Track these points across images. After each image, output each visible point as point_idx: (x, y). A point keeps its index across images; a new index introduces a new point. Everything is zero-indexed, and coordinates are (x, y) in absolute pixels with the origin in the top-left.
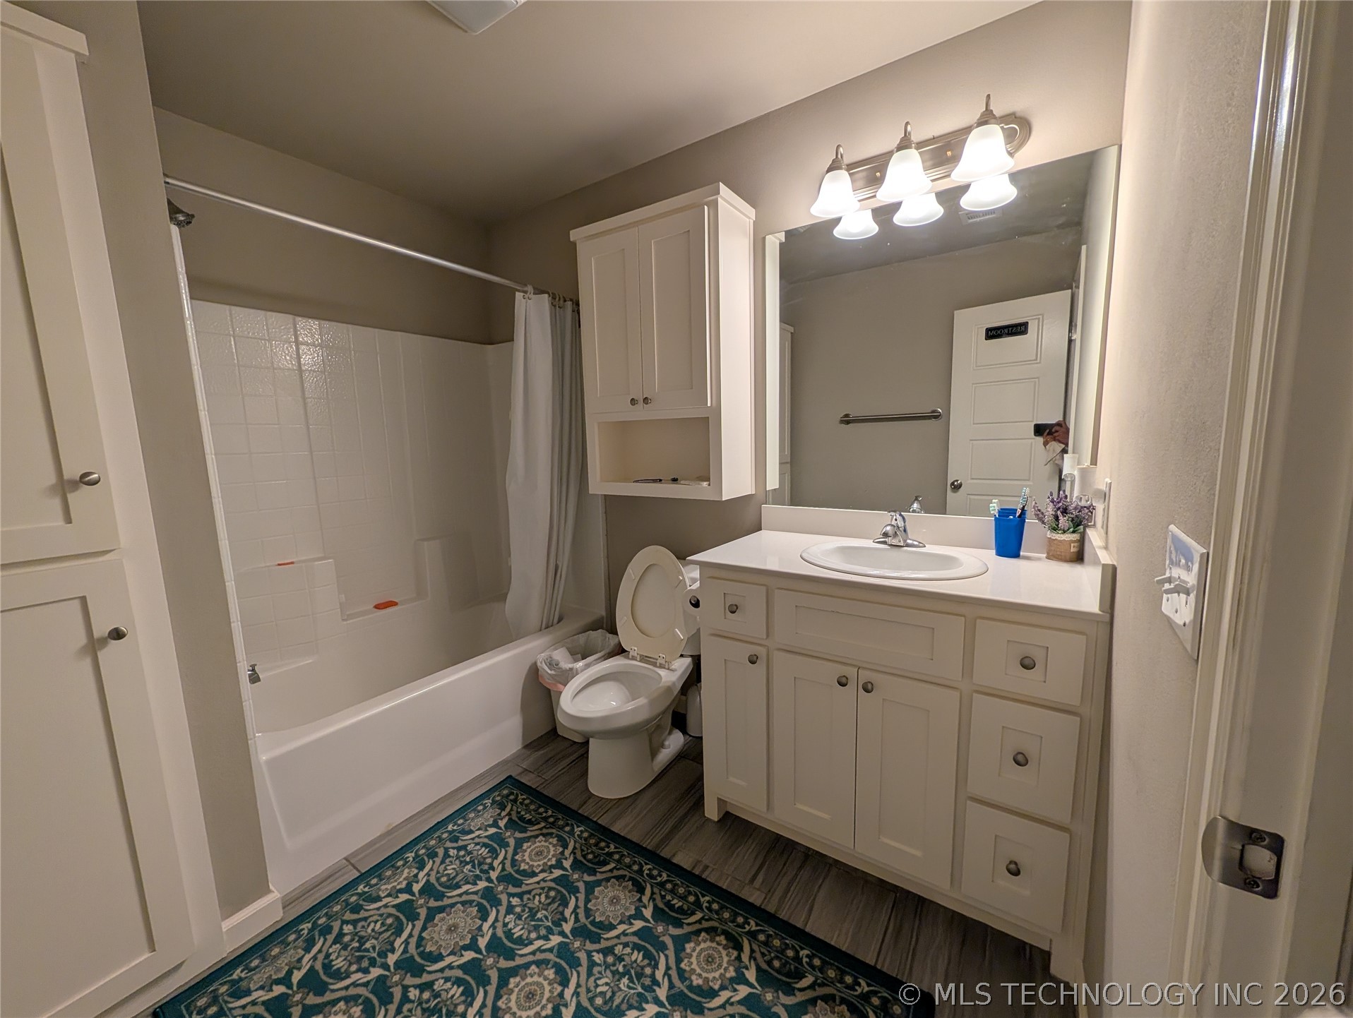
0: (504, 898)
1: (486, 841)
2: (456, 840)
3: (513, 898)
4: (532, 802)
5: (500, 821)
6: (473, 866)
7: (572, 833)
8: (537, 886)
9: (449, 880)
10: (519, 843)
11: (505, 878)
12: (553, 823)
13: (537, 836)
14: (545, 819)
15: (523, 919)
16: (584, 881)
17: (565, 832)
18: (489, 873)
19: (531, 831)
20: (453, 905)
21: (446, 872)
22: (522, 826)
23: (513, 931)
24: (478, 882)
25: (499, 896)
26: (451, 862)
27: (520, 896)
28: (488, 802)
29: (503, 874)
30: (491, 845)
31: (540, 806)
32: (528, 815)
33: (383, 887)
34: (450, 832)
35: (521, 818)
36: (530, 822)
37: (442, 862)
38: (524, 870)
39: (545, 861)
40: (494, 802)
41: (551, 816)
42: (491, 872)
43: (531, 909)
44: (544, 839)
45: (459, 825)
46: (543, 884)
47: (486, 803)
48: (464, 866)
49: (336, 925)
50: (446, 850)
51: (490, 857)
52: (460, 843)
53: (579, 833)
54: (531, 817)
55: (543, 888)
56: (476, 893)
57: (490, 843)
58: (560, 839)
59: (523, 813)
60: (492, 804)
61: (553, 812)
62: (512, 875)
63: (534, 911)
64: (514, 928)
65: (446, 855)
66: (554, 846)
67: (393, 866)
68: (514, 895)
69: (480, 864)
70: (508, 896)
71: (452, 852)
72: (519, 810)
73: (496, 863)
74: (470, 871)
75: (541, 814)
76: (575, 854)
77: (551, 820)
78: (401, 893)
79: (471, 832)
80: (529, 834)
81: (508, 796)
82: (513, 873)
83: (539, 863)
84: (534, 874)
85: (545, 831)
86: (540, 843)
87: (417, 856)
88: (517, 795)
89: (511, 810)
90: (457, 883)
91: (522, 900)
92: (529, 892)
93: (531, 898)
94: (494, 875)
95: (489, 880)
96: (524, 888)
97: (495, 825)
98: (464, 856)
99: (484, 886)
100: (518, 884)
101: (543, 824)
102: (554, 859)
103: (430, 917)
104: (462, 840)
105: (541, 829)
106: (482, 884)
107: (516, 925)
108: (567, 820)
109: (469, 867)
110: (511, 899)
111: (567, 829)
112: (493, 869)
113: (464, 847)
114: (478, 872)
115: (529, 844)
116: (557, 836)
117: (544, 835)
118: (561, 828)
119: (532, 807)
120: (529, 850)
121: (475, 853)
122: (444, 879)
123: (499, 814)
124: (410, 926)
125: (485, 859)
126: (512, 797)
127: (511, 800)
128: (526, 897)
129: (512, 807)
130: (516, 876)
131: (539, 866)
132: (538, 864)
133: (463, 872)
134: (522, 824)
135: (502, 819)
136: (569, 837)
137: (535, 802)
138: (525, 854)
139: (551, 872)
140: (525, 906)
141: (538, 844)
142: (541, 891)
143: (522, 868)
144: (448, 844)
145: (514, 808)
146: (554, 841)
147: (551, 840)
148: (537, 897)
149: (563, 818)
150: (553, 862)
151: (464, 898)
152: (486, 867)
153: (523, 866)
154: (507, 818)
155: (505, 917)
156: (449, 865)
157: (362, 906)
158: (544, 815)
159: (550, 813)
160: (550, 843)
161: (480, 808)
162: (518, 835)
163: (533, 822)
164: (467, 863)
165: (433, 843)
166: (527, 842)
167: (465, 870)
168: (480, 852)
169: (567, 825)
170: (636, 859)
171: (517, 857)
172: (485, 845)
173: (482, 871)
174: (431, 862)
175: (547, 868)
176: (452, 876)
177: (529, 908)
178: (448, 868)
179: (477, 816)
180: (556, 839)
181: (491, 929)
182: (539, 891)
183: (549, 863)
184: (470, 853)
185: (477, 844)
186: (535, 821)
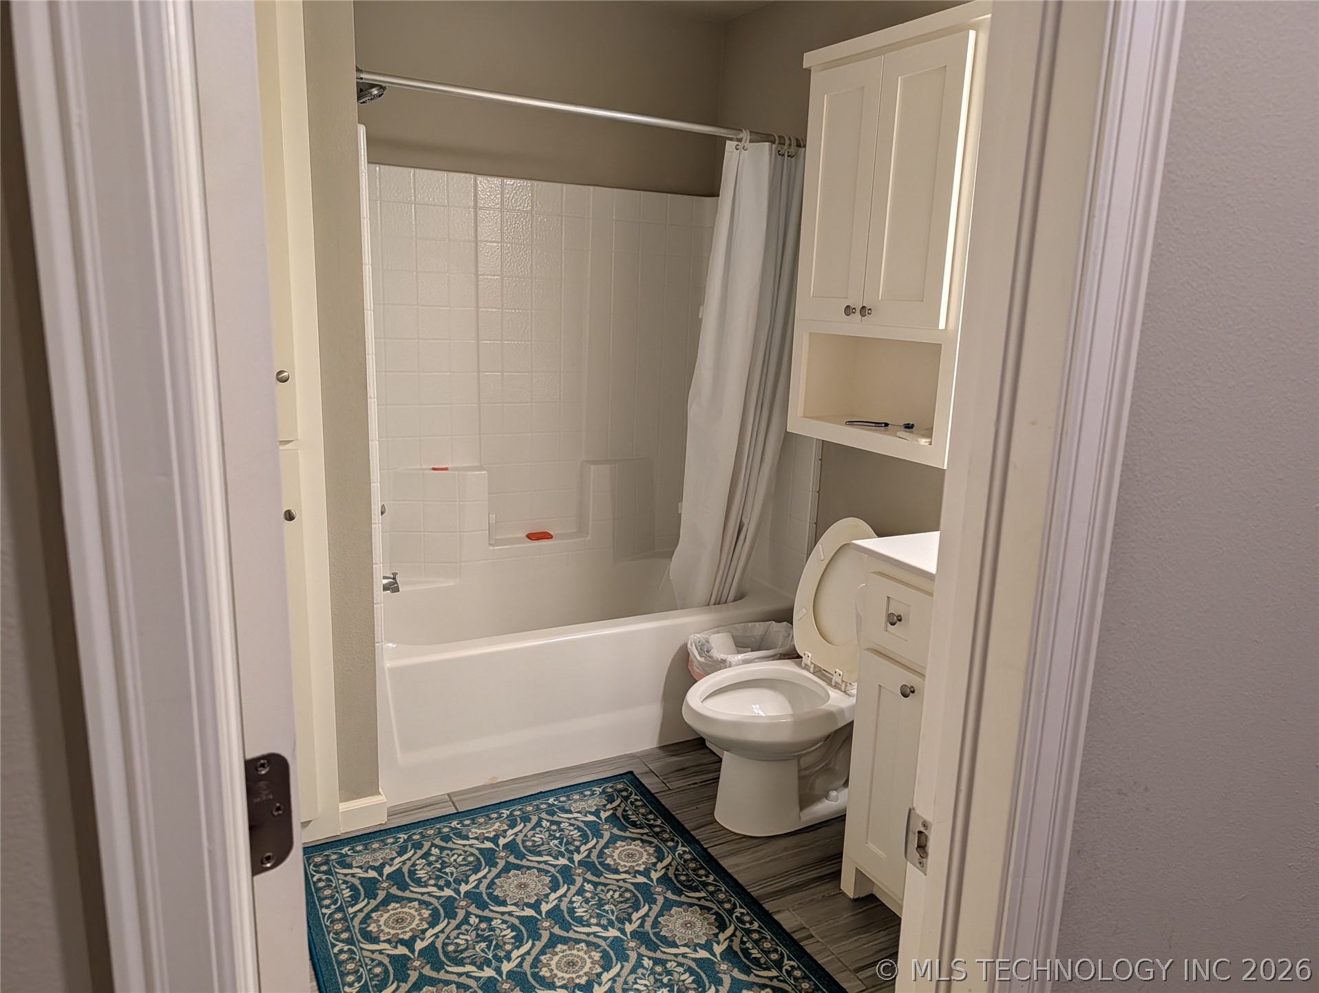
0: (579, 881)
1: (582, 825)
2: (552, 813)
3: (588, 884)
4: (644, 806)
5: (602, 812)
6: (561, 843)
7: (673, 850)
8: (615, 882)
9: (533, 846)
10: (613, 840)
11: (586, 864)
12: (657, 834)
13: (634, 839)
14: (651, 827)
15: (590, 904)
16: (665, 897)
17: (666, 846)
18: (573, 854)
19: (631, 832)
20: (529, 868)
21: (533, 838)
22: (624, 825)
23: (575, 910)
24: (560, 858)
25: (574, 877)
26: (541, 832)
27: (596, 885)
28: (598, 790)
29: (586, 860)
30: (585, 831)
31: (651, 812)
32: (634, 816)
33: (473, 830)
34: (550, 805)
35: (626, 818)
36: (634, 824)
37: (533, 829)
38: (608, 865)
39: (634, 864)
40: (604, 792)
41: (659, 826)
42: (576, 854)
43: (600, 900)
44: (641, 844)
45: (560, 802)
46: (621, 884)
47: (595, 791)
48: (552, 840)
49: (427, 845)
50: (540, 819)
51: (580, 841)
52: (555, 818)
53: (682, 853)
54: (637, 819)
55: (620, 887)
56: (555, 866)
57: (585, 828)
58: (658, 850)
59: (629, 812)
60: (601, 793)
61: (662, 823)
62: (595, 864)
63: (603, 902)
64: (579, 908)
65: (539, 824)
66: (649, 854)
67: (487, 816)
68: (589, 882)
69: (568, 843)
70: (584, 880)
71: (544, 823)
72: (627, 808)
73: (583, 848)
74: (556, 846)
75: (649, 820)
76: (668, 869)
77: (657, 829)
78: (487, 841)
79: (570, 812)
80: (627, 834)
81: (620, 791)
82: (597, 863)
83: (626, 864)
84: (617, 872)
85: (645, 837)
86: (636, 847)
87: (511, 814)
88: (631, 793)
89: (619, 806)
90: (540, 851)
91: (595, 889)
92: (605, 885)
93: (606, 890)
94: (577, 858)
95: (571, 860)
96: (602, 880)
97: (596, 813)
98: (555, 831)
99: (563, 863)
100: (598, 874)
101: (646, 831)
102: (643, 866)
103: (506, 870)
104: (558, 816)
105: (642, 834)
106: (563, 861)
107: (582, 906)
108: (674, 836)
109: (556, 842)
110: (585, 884)
111: (670, 844)
112: (579, 853)
113: (558, 823)
114: (563, 850)
115: (624, 843)
116: (656, 846)
117: (643, 841)
118: (665, 841)
119: (642, 810)
120: (621, 849)
121: (567, 832)
122: (529, 844)
123: (605, 806)
124: (487, 870)
125: (574, 840)
126: (624, 794)
127: (622, 796)
128: (600, 887)
129: (620, 803)
130: (599, 867)
131: (625, 866)
132: (624, 864)
133: (549, 844)
134: (624, 822)
135: (605, 811)
136: (668, 853)
137: (648, 807)
138: (616, 851)
139: (635, 877)
140: (597, 894)
141: (632, 847)
142: (618, 889)
143: (607, 862)
144: (544, 815)
145: (623, 805)
146: (651, 850)
147: (648, 848)
148: (611, 892)
149: (671, 832)
150: (642, 868)
151: (542, 866)
152: (572, 848)
153: (609, 861)
154: (611, 812)
155: (574, 896)
156: (537, 833)
157: (451, 837)
158: (652, 822)
159: (659, 822)
160: (646, 851)
161: (588, 793)
162: (615, 831)
163: (637, 825)
164: (556, 838)
165: (529, 808)
166: (622, 841)
167: (551, 843)
168: (572, 833)
169: (672, 840)
170: (732, 899)
171: (606, 851)
172: (579, 829)
173: (567, 850)
174: (522, 825)
175: (631, 871)
176: (537, 844)
177: (599, 897)
178: (537, 835)
179: (581, 800)
180: (654, 849)
181: (557, 901)
182: (614, 888)
183: (637, 868)
184: (562, 830)
185: (571, 825)
186: (640, 824)
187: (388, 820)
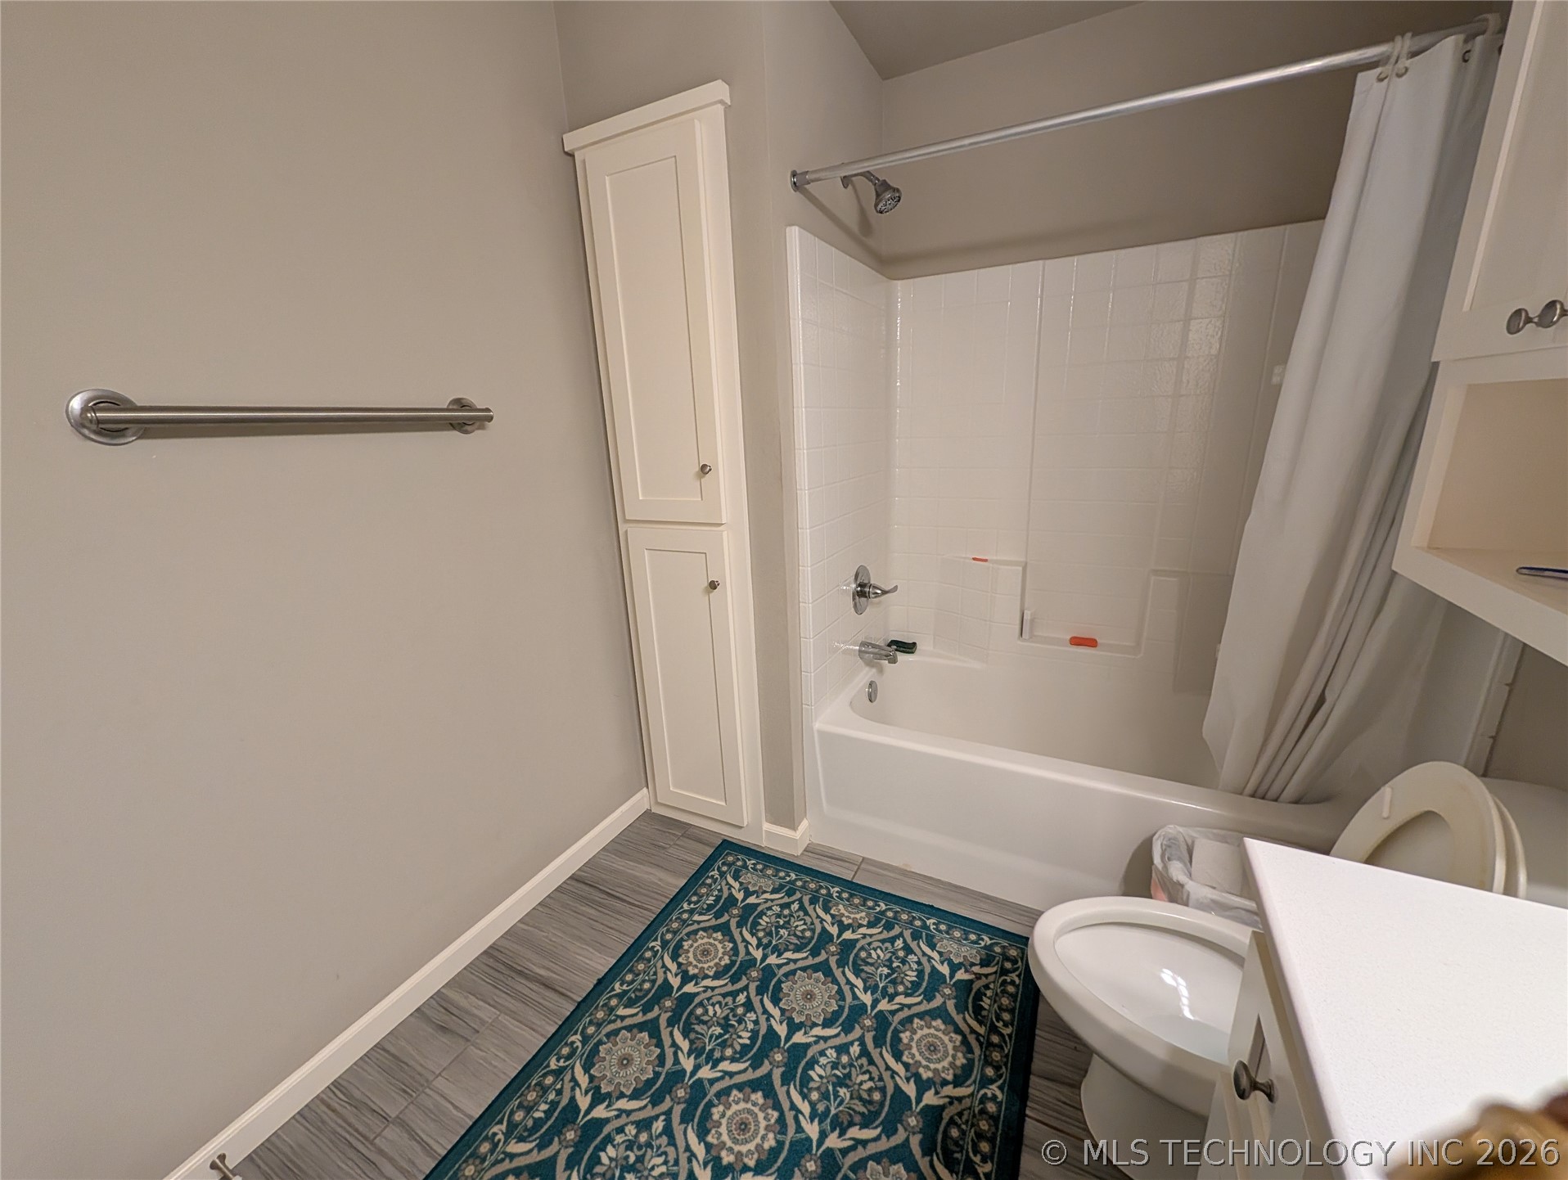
0: (857, 1032)
1: (928, 970)
2: (916, 936)
3: (859, 1045)
4: (1013, 996)
5: (963, 970)
6: (887, 976)
7: (985, 1082)
8: (882, 1067)
9: (863, 960)
10: (940, 1013)
11: (882, 1020)
12: (990, 1044)
13: (958, 1031)
14: (993, 1029)
15: (833, 1072)
16: (908, 1139)
17: (982, 1070)
18: (884, 998)
19: (964, 1019)
20: (835, 981)
21: (872, 952)
22: (967, 1002)
23: (816, 1066)
24: (869, 992)
25: (857, 1026)
26: (887, 949)
27: (864, 1052)
28: (987, 940)
29: (887, 1015)
30: (923, 980)
31: (1011, 1011)
32: (988, 1001)
33: (841, 907)
34: (925, 927)
35: (979, 996)
36: (978, 1011)
37: (883, 941)
38: (900, 1040)
39: (924, 1063)
40: (988, 948)
41: (1001, 1035)
42: (887, 999)
43: (848, 1076)
44: (958, 1043)
45: (936, 929)
46: (886, 1075)
47: (983, 940)
48: (885, 966)
49: (797, 896)
50: (901, 935)
51: (907, 988)
52: (913, 945)
53: (990, 1095)
54: (986, 1007)
55: (881, 1079)
56: (855, 997)
57: (926, 977)
58: (967, 1069)
59: (989, 993)
60: (985, 947)
61: (1010, 1036)
62: (889, 1028)
63: (848, 1081)
64: (821, 1066)
65: (892, 940)
66: (952, 1065)
67: (866, 900)
68: (862, 1044)
69: (894, 982)
70: (860, 1037)
71: (899, 943)
72: (992, 986)
73: (900, 999)
74: (881, 975)
75: (999, 1018)
76: (951, 1103)
77: (995, 1039)
78: (838, 925)
79: (933, 947)
80: (958, 1018)
81: (1007, 958)
82: (892, 1028)
83: (917, 1054)
84: (898, 1056)
85: (972, 1039)
86: (949, 1042)
87: (883, 913)
88: (1015, 970)
89: (986, 976)
90: (862, 970)
91: (860, 1056)
92: (871, 1062)
93: (865, 1069)
94: (884, 1005)
95: (875, 1002)
96: (875, 1053)
97: (954, 968)
98: (897, 958)
99: (865, 1001)
100: (879, 1042)
101: (982, 1030)
102: (930, 1074)
103: (815, 968)
104: (918, 944)
105: (973, 1031)
106: (867, 999)
107: (823, 1067)
108: (1006, 1064)
109: (886, 971)
110: (857, 1043)
111: (990, 1072)
112: (891, 1000)
113: (908, 949)
114: (881, 986)
115: (942, 1027)
116: (971, 1063)
117: (965, 1041)
118: (988, 1062)
119: (1005, 1001)
120: (932, 1031)
121: (907, 967)
122: (863, 954)
123: (973, 964)
124: (805, 955)
125: (902, 983)
126: (1008, 965)
127: (1002, 965)
128: (864, 1061)
129: (991, 974)
130: (889, 1035)
131: (913, 1056)
132: (914, 1054)
133: (877, 969)
134: (970, 1000)
135: (966, 971)
136: (975, 1082)
137: (1015, 1001)
138: (926, 1029)
139: (909, 1080)
140: (851, 1065)
141: (946, 1039)
142: (877, 1078)
143: (902, 1035)
144: (907, 934)
145: (991, 978)
146: (961, 1060)
147: (960, 1055)
148: (866, 1077)
149: (1007, 1056)
150: (926, 1075)
151: (846, 989)
152: (891, 990)
153: (905, 1037)
154: (973, 977)
155: (831, 1048)
156: (881, 949)
157: (819, 902)
158: (1000, 1024)
159: (1007, 1031)
160: (954, 1057)
161: (973, 937)
162: (951, 1006)
163: (980, 1015)
164: (890, 967)
165: (904, 917)
166: (944, 1022)
167: (880, 969)
168: (909, 973)
169: (997, 1068)
171: (916, 1020)
172: (920, 973)
173: (885, 988)
174: (880, 929)
175: (913, 1070)
176: (870, 960)
177: (850, 1072)
178: (879, 951)
179: (958, 940)
180: (964, 1061)
181: (814, 1039)
182: (875, 1074)
183: (921, 1070)
184: (904, 962)
185: (919, 963)
186: (984, 1017)
187: (802, 854)
